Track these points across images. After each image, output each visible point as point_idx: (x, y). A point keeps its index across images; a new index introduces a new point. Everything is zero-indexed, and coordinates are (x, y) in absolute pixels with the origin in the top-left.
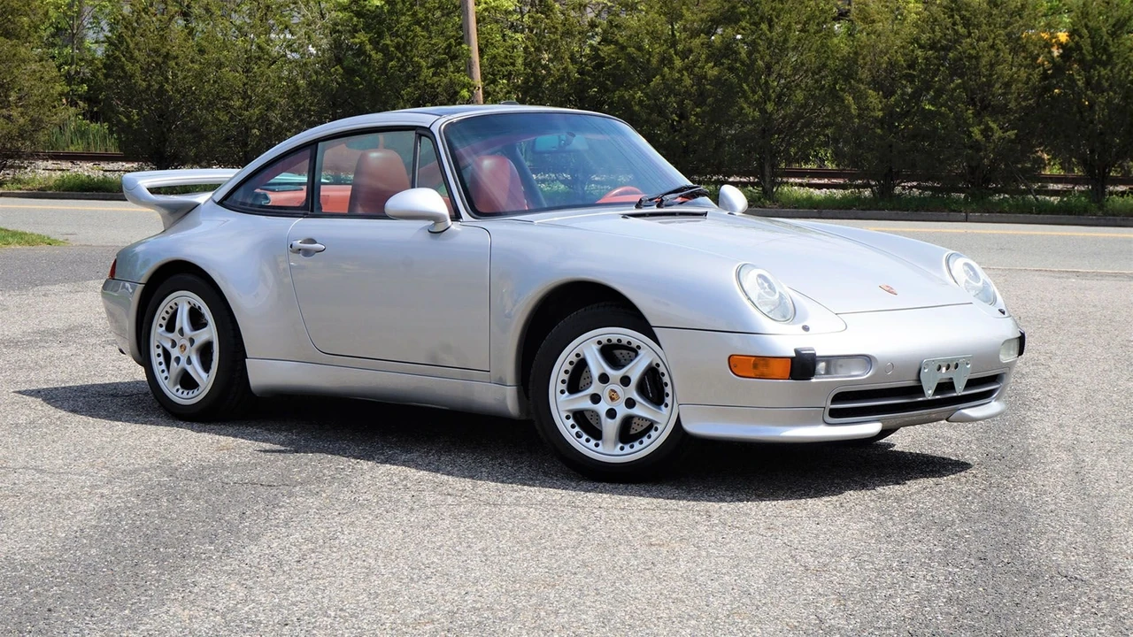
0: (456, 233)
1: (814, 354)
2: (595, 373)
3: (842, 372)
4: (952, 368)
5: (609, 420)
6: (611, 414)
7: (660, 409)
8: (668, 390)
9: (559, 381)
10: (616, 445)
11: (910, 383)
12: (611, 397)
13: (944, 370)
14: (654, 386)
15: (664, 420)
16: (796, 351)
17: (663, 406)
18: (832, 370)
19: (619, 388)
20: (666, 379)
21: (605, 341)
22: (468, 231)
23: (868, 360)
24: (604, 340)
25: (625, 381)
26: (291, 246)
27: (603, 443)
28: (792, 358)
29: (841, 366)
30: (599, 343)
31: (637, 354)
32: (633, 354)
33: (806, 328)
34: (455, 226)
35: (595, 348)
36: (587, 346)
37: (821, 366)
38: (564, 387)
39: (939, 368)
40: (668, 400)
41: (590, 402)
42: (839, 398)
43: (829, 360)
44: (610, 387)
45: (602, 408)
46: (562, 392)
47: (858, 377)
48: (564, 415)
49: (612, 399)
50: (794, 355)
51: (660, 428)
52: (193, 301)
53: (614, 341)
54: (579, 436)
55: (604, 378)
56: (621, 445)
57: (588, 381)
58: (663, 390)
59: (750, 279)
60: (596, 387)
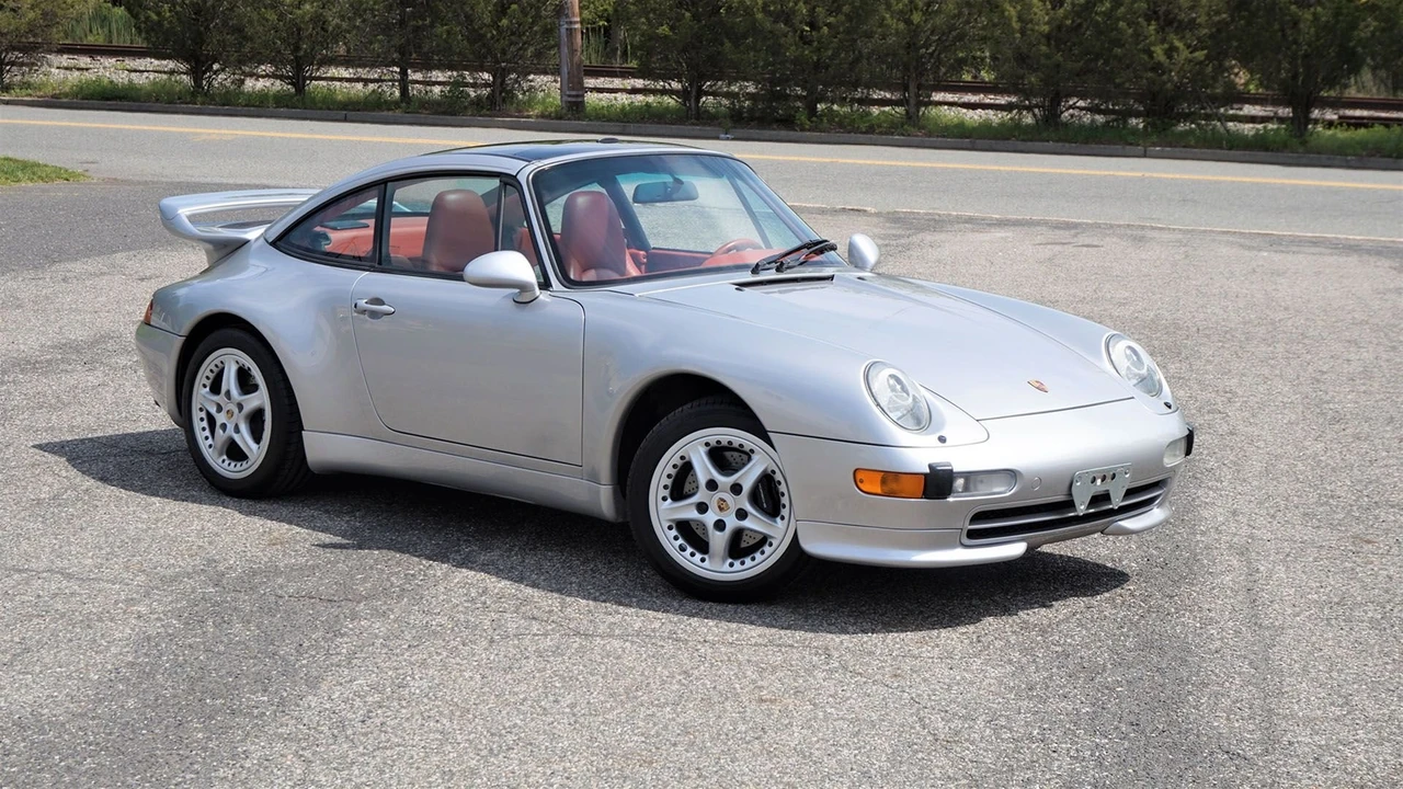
0: (544, 304)
1: (951, 470)
2: (702, 479)
3: (983, 488)
4: (1108, 480)
5: (718, 533)
6: (720, 525)
7: (775, 522)
8: (785, 500)
9: (661, 487)
10: (724, 561)
11: (1060, 498)
12: (719, 507)
13: (1099, 482)
14: (768, 496)
15: (780, 533)
16: (930, 466)
17: (778, 519)
18: (972, 486)
19: (729, 497)
20: (783, 488)
21: (713, 443)
22: (557, 303)
23: (1011, 474)
24: (712, 441)
25: (736, 489)
26: (356, 306)
27: (710, 557)
28: (925, 475)
29: (982, 482)
30: (707, 444)
31: (750, 459)
32: (745, 457)
33: (942, 439)
34: (543, 296)
35: (703, 450)
36: (694, 448)
37: (960, 482)
38: (666, 493)
39: (1094, 480)
40: (785, 512)
41: (696, 512)
42: (978, 517)
43: (969, 476)
44: (718, 495)
45: (710, 518)
46: (664, 499)
47: (1001, 493)
48: (666, 525)
49: (721, 509)
50: (928, 471)
51: (775, 543)
52: (242, 361)
53: (724, 443)
54: (682, 549)
55: (712, 485)
56: (730, 560)
57: (694, 485)
58: (779, 501)
59: (881, 380)
60: (701, 495)
